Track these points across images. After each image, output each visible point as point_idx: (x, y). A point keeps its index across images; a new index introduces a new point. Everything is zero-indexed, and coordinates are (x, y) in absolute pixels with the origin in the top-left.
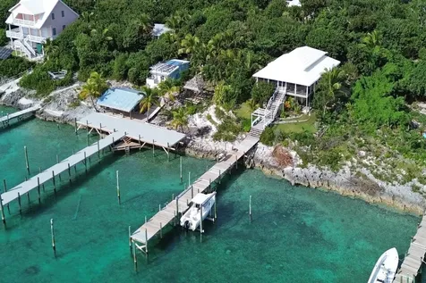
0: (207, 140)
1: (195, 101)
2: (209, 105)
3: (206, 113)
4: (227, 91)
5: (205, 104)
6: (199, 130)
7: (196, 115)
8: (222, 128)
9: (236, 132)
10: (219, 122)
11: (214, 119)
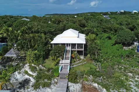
0: (29, 90)
1: (14, 64)
2: (24, 65)
3: (23, 70)
4: (35, 54)
5: (21, 64)
6: (20, 83)
7: (16, 73)
8: (38, 78)
9: (50, 79)
10: (35, 74)
11: (31, 73)
